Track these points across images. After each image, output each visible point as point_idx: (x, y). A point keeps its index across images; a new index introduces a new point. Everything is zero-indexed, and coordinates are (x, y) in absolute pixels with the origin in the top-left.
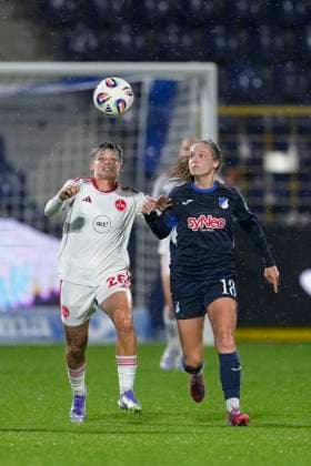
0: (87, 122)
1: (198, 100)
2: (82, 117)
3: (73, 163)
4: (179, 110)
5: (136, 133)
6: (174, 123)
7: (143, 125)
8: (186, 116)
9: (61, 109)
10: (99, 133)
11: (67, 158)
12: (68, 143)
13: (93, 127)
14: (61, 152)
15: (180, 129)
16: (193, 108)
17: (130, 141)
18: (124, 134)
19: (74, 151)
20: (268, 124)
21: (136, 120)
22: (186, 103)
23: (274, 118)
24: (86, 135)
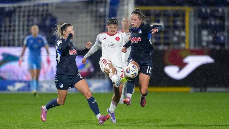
0: (87, 12)
1: (127, 4)
2: (85, 11)
3: (82, 27)
4: (120, 8)
5: (105, 16)
6: (119, 13)
7: (107, 13)
8: (123, 10)
9: (77, 7)
10: (92, 16)
11: (80, 25)
12: (80, 20)
13: (89, 14)
14: (78, 23)
15: (121, 15)
16: (126, 7)
17: (102, 19)
18: (100, 17)
19: (82, 23)
20: (152, 12)
21: (105, 12)
22: (123, 5)
23: (155, 11)
24: (87, 17)
